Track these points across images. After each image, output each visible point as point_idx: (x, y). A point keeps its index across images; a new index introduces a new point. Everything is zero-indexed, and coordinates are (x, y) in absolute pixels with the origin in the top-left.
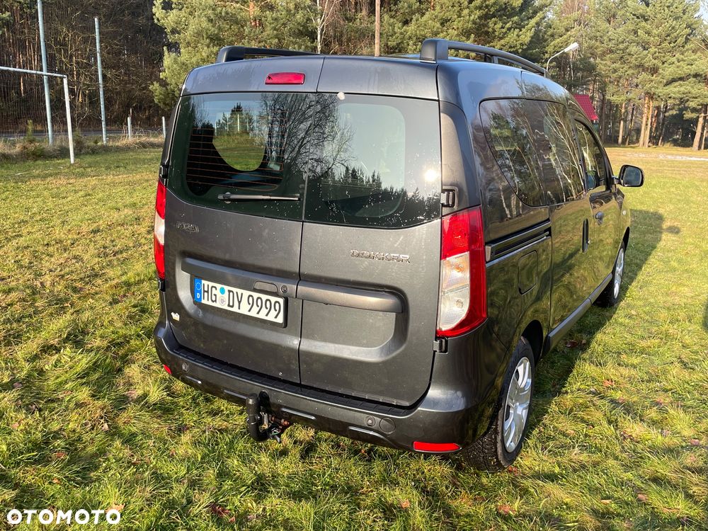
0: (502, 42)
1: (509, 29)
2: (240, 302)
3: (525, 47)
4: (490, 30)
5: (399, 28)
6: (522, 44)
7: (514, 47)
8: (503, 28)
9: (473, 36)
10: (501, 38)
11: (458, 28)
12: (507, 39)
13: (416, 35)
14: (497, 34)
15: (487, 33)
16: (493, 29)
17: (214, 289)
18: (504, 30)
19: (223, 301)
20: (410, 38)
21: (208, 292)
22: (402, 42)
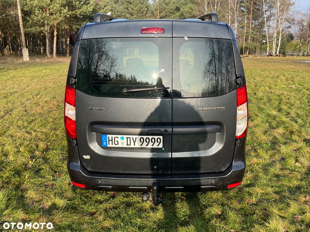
0: (80, 10)
1: (82, 5)
2: (134, 142)
3: (90, 13)
4: (74, 5)
5: (29, 2)
6: (89, 12)
7: (86, 13)
8: (80, 4)
9: (67, 7)
10: (79, 9)
11: (59, 3)
12: (82, 9)
13: (38, 5)
14: (77, 6)
15: (72, 6)
16: (75, 4)
17: (116, 138)
18: (80, 5)
19: (122, 143)
20: (35, 7)
21: (112, 140)
22: (32, 9)
